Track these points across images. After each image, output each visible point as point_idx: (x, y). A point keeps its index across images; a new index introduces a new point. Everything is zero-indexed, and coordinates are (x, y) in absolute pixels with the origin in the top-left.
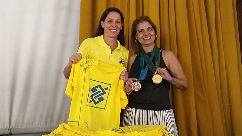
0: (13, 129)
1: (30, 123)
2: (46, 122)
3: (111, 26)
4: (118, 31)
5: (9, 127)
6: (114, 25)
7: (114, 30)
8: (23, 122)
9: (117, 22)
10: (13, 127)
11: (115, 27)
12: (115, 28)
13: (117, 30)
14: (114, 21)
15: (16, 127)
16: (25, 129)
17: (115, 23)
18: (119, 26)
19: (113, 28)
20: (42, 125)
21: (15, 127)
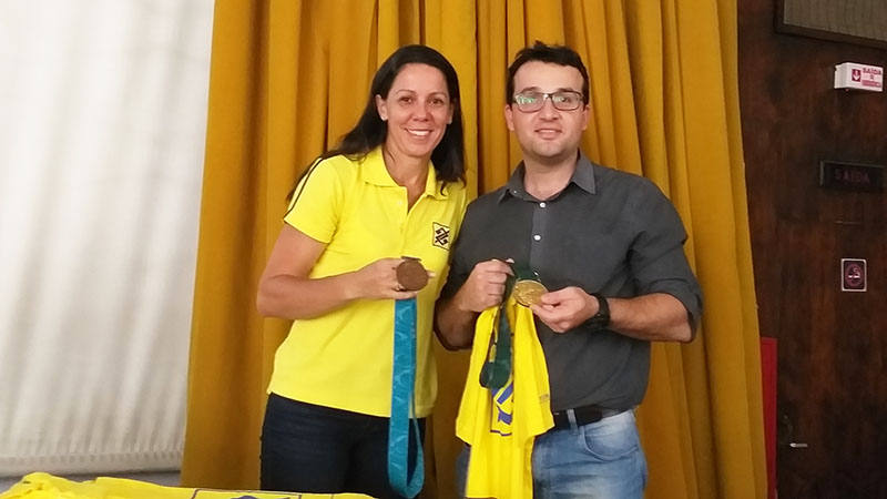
1: (30, 442)
3: (410, 117)
4: (438, 135)
6: (422, 115)
7: (422, 133)
8: (6, 438)
9: (433, 100)
11: (426, 120)
12: (424, 126)
13: (431, 131)
14: (421, 100)
17: (425, 107)
18: (441, 114)
19: (417, 125)
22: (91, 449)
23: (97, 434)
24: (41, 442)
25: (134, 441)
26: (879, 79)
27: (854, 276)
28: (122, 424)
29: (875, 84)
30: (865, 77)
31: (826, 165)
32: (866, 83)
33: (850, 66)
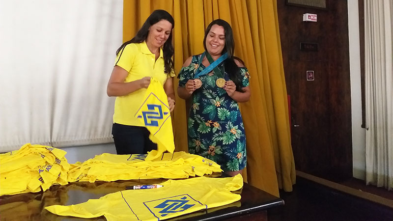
0: (55, 143)
1: (72, 136)
2: (90, 135)
5: (50, 141)
8: (65, 135)
10: (55, 141)
15: (58, 141)
16: (67, 142)
20: (85, 138)
21: (56, 140)
22: (91, 138)
23: (92, 132)
24: (76, 136)
25: (104, 134)
26: (316, 18)
27: (310, 76)
28: (100, 129)
29: (315, 20)
30: (312, 17)
31: (302, 44)
32: (312, 19)
33: (307, 14)
